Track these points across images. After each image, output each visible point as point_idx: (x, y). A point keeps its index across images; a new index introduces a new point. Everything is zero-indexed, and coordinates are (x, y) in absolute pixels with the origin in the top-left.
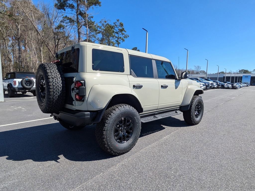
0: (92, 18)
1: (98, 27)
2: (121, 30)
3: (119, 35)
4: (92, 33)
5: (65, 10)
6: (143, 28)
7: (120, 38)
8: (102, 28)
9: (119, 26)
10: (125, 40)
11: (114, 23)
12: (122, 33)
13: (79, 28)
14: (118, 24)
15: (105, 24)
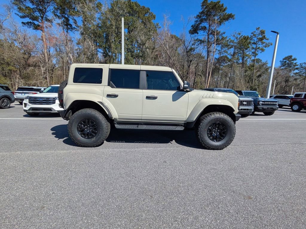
0: (224, 34)
1: (231, 41)
2: (261, 39)
3: (257, 45)
4: (224, 49)
5: (198, 34)
6: (272, 31)
7: (259, 48)
8: (235, 41)
9: (258, 35)
10: (265, 50)
11: (252, 33)
12: (262, 42)
13: (209, 47)
14: (258, 32)
15: (239, 37)
